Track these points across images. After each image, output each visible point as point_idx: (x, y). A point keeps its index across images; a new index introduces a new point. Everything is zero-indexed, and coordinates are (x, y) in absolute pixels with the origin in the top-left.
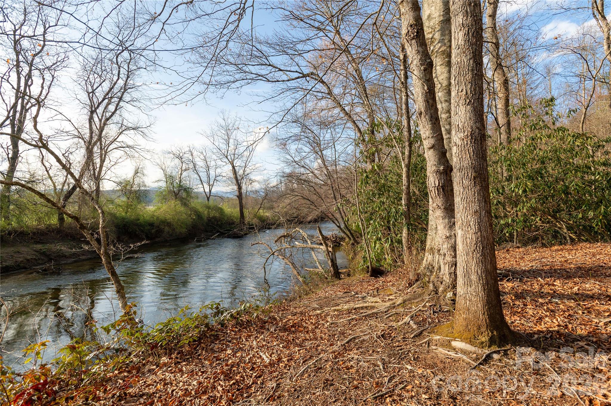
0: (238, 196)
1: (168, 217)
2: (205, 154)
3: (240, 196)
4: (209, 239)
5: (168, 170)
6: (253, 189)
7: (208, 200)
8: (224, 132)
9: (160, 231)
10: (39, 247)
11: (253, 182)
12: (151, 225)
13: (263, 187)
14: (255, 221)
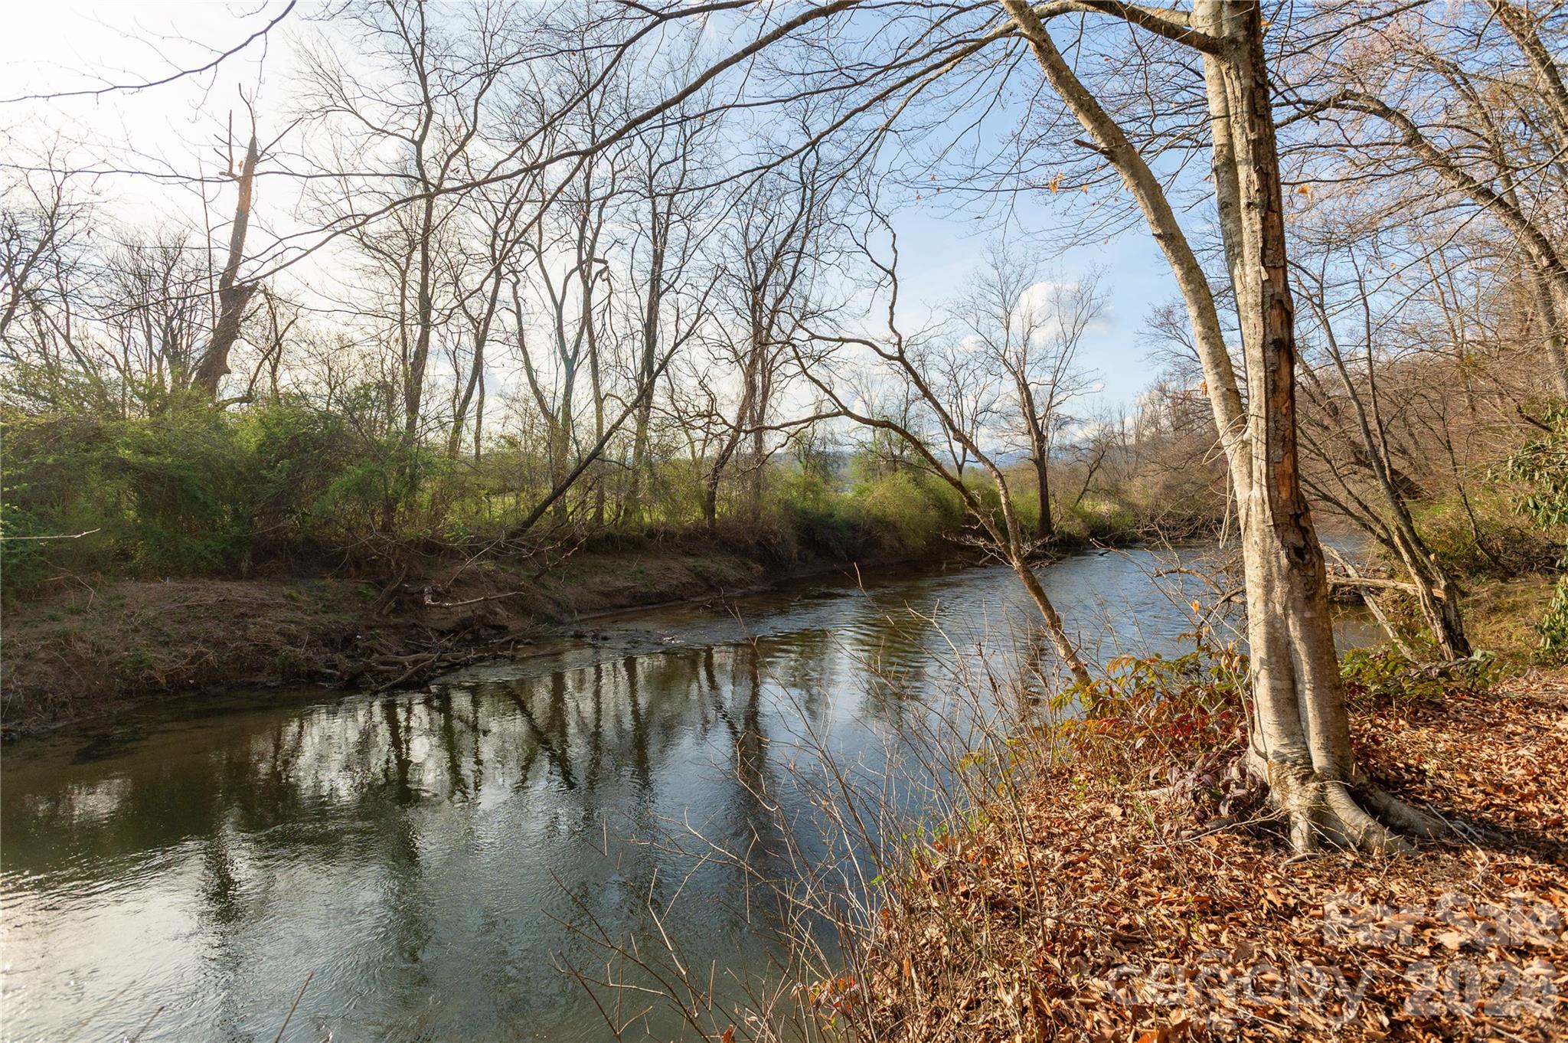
0: (1035, 461)
1: (891, 510)
2: (951, 358)
3: (1040, 461)
4: (972, 565)
5: (877, 402)
6: (1067, 442)
7: (960, 472)
8: (995, 299)
9: (873, 543)
10: (690, 561)
11: (1066, 423)
12: (853, 527)
13: (1091, 436)
14: (1075, 527)
